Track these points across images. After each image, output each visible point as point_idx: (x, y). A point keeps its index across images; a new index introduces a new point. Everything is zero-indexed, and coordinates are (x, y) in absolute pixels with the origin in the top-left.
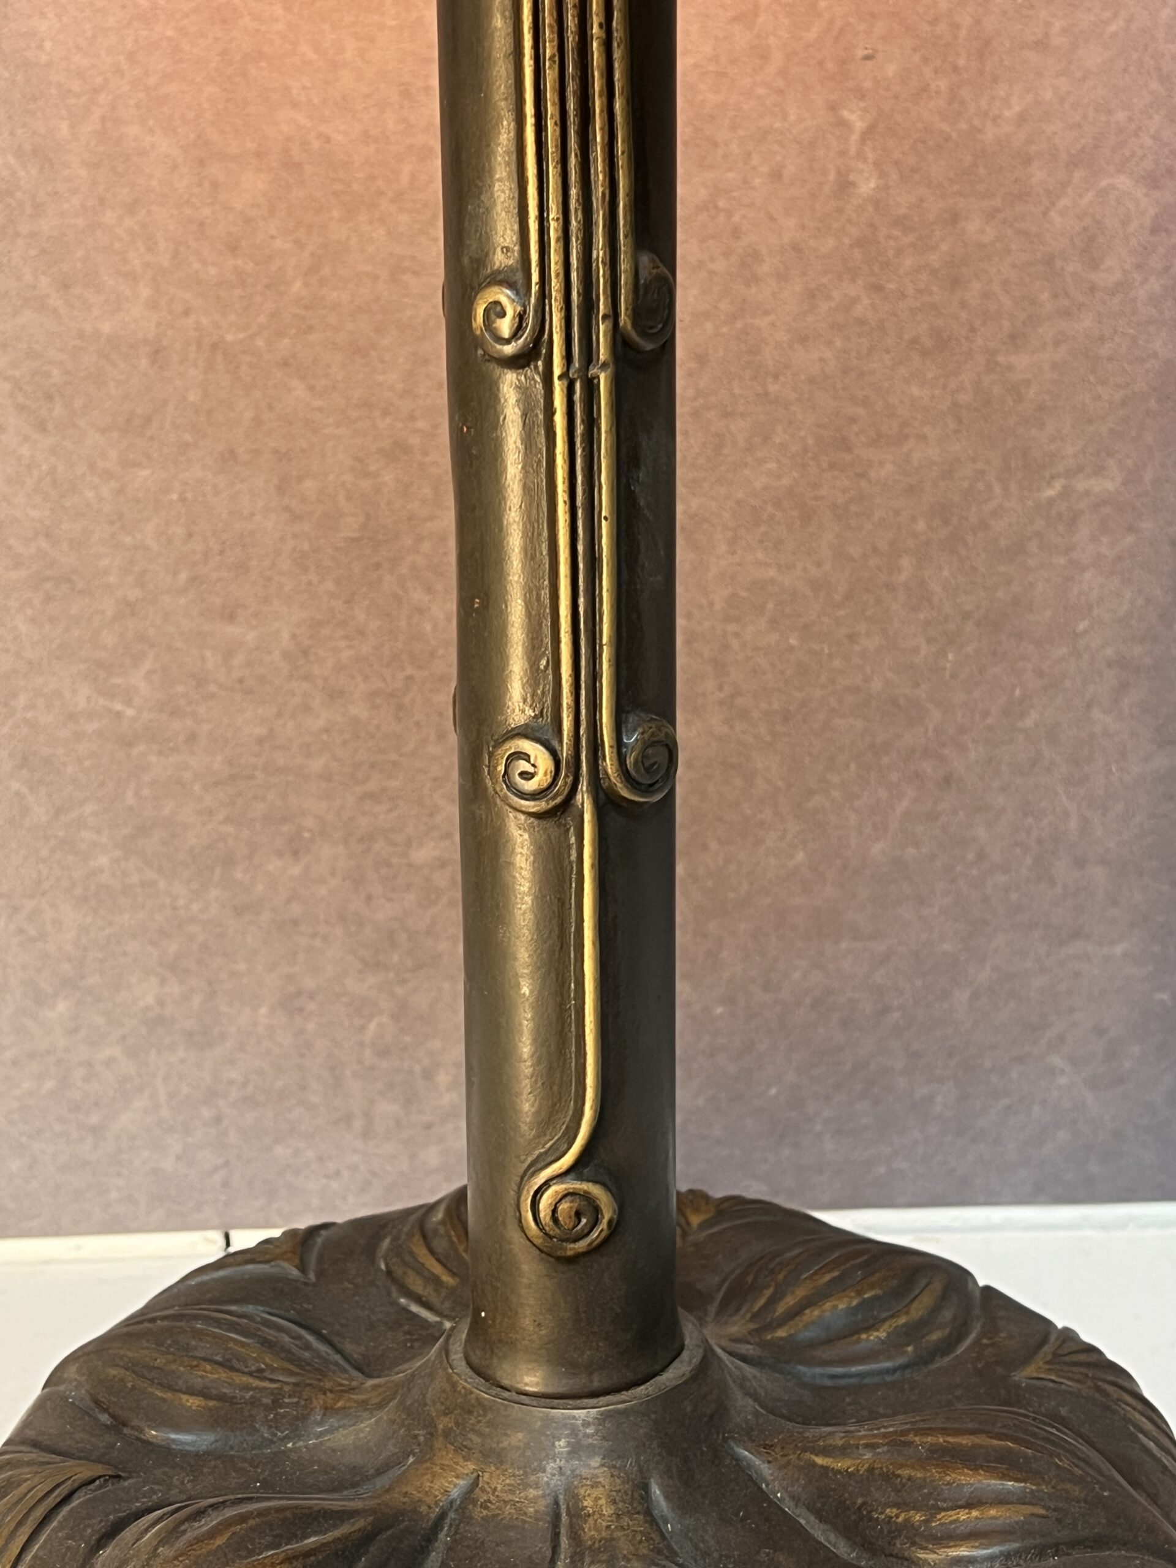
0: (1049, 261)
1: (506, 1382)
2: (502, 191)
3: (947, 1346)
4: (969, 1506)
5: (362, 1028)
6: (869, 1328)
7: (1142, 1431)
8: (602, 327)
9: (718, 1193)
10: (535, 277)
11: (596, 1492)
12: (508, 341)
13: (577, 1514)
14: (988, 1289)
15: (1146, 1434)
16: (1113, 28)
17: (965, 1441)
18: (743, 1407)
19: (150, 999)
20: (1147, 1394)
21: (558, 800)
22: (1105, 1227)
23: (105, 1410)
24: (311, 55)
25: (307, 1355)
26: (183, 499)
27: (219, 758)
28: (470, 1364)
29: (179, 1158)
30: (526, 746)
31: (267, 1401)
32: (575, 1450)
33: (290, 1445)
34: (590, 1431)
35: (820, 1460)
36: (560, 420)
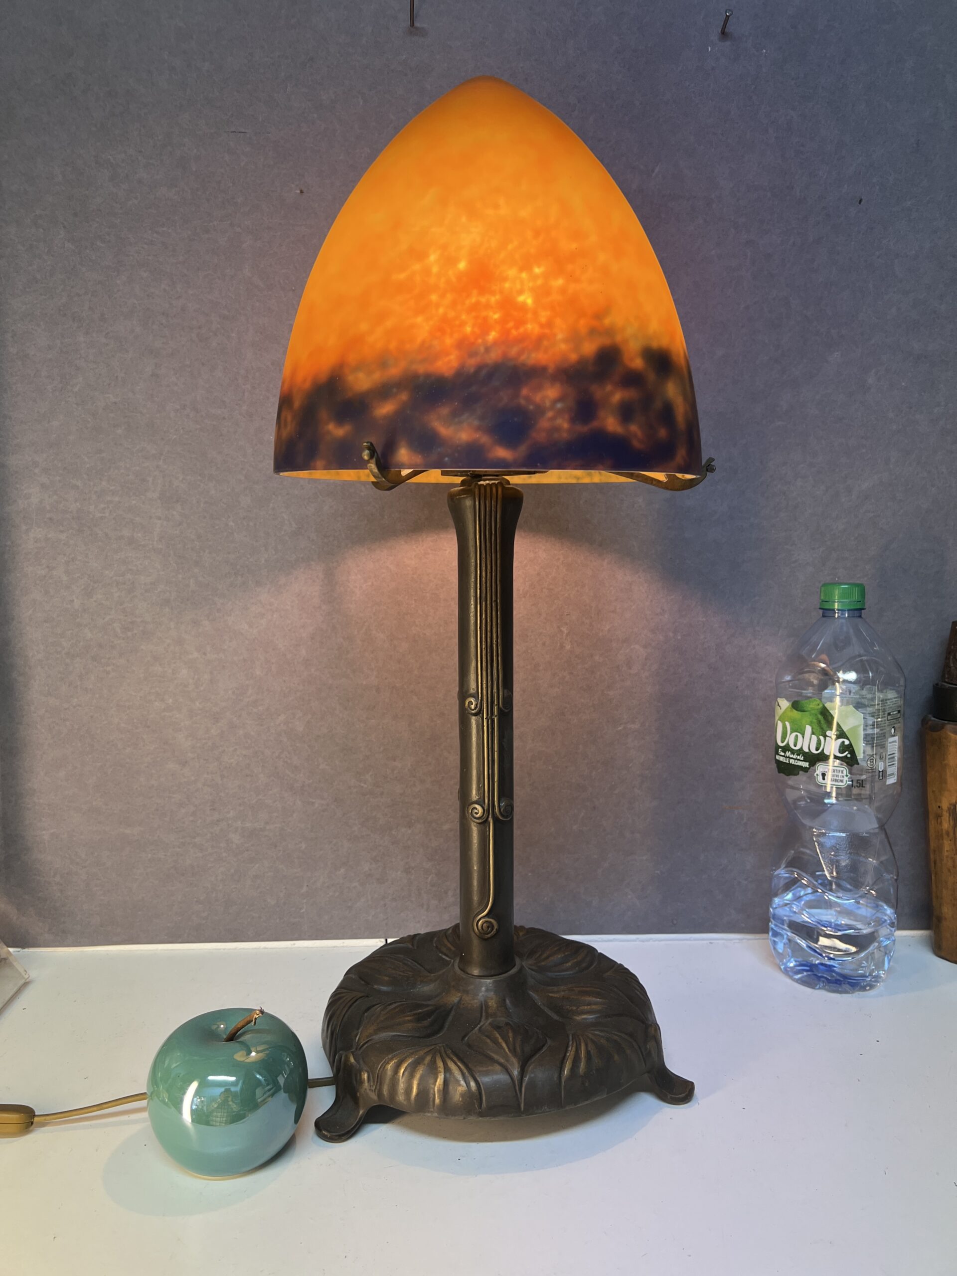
0: (618, 667)
1: (469, 972)
2: (472, 676)
3: (587, 968)
4: (588, 1005)
5: (427, 878)
6: (567, 962)
7: (636, 989)
8: (495, 707)
9: (527, 927)
10: (480, 696)
11: (493, 1001)
12: (473, 710)
13: (487, 1006)
14: (601, 953)
15: (638, 990)
16: (633, 607)
17: (588, 989)
18: (531, 981)
19: (367, 869)
20: (641, 982)
21: (484, 820)
22: (643, 941)
23: (363, 980)
24: (421, 613)
25: (415, 967)
26: (383, 728)
27: (389, 799)
28: (460, 968)
29: (373, 916)
30: (477, 806)
31: (405, 979)
32: (487, 990)
33: (412, 990)
34: (491, 985)
35: (550, 995)
36: (485, 728)
